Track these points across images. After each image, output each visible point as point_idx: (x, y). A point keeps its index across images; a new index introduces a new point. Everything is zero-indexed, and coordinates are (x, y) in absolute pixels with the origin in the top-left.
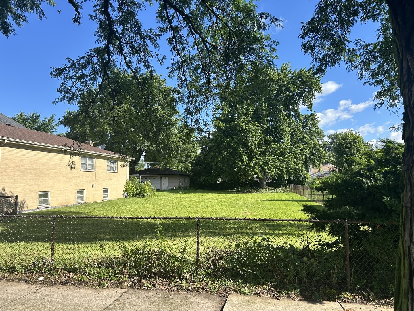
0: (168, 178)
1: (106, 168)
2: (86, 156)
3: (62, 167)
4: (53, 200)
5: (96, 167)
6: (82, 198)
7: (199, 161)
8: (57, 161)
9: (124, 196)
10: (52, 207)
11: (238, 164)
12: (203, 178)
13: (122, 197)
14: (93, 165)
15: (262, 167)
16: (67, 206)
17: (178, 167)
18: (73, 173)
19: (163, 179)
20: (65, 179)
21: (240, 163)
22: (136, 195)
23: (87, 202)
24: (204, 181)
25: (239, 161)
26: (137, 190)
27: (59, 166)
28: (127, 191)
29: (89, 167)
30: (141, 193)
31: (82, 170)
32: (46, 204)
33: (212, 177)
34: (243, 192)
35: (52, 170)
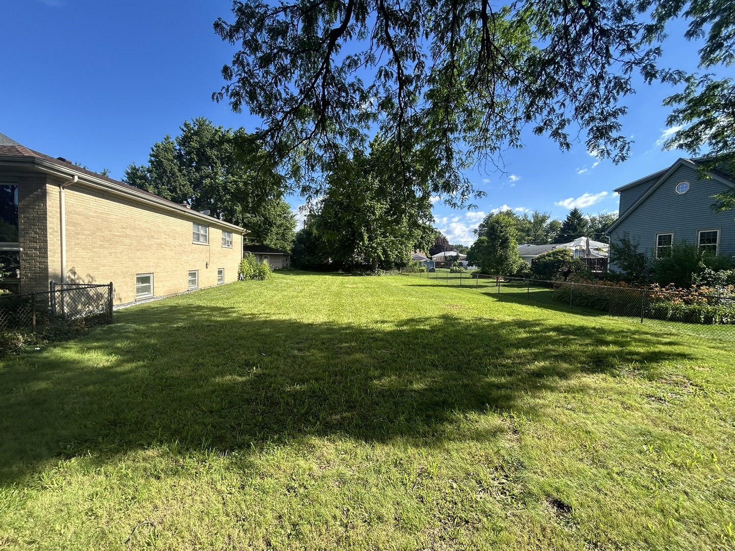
0: (268, 257)
1: (221, 241)
2: (198, 222)
3: (169, 235)
4: (159, 287)
5: (210, 241)
6: (193, 282)
7: (301, 239)
8: (162, 226)
9: (239, 279)
10: (157, 298)
11: (359, 244)
12: (307, 258)
13: (237, 280)
14: (206, 236)
15: (384, 249)
16: (176, 296)
17: (275, 244)
18: (184, 247)
19: (263, 258)
20: (174, 255)
21: (361, 244)
22: (253, 278)
23: (200, 287)
24: (308, 261)
25: (360, 242)
26: (254, 271)
27: (166, 235)
28: (243, 272)
29: (202, 239)
30: (259, 275)
31: (194, 242)
32: (147, 293)
33: (316, 258)
34: (361, 275)
35: (155, 240)
